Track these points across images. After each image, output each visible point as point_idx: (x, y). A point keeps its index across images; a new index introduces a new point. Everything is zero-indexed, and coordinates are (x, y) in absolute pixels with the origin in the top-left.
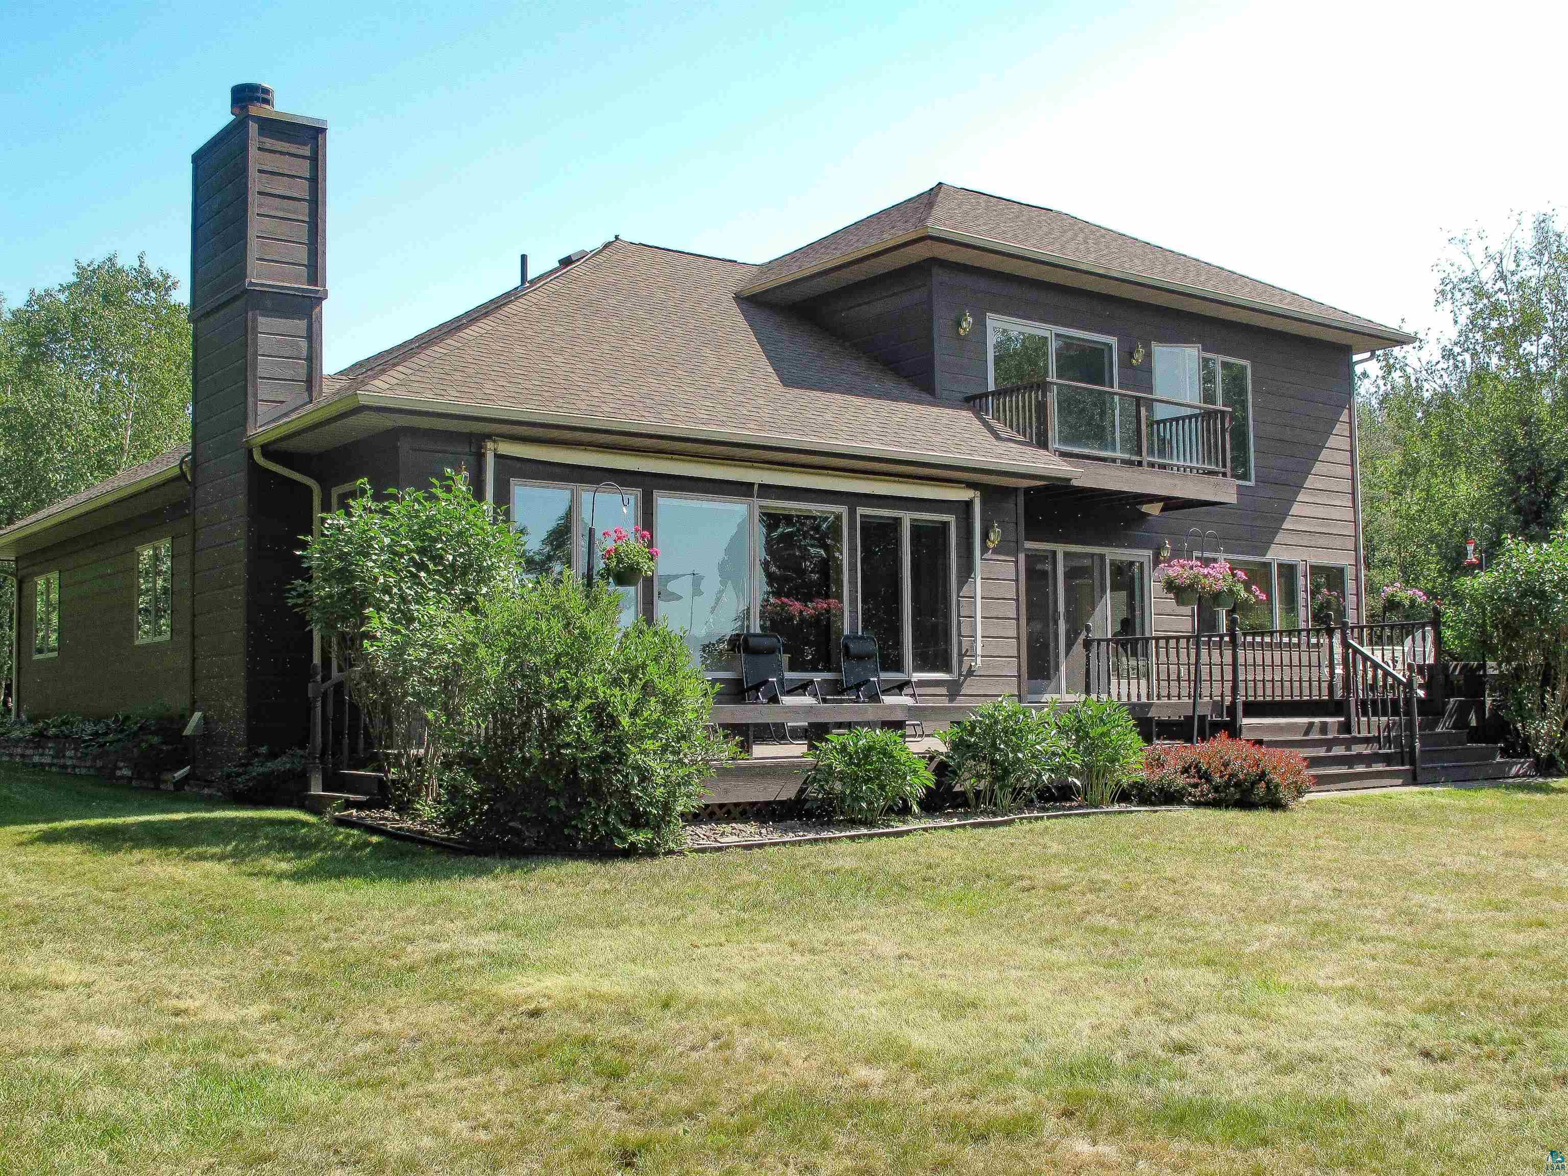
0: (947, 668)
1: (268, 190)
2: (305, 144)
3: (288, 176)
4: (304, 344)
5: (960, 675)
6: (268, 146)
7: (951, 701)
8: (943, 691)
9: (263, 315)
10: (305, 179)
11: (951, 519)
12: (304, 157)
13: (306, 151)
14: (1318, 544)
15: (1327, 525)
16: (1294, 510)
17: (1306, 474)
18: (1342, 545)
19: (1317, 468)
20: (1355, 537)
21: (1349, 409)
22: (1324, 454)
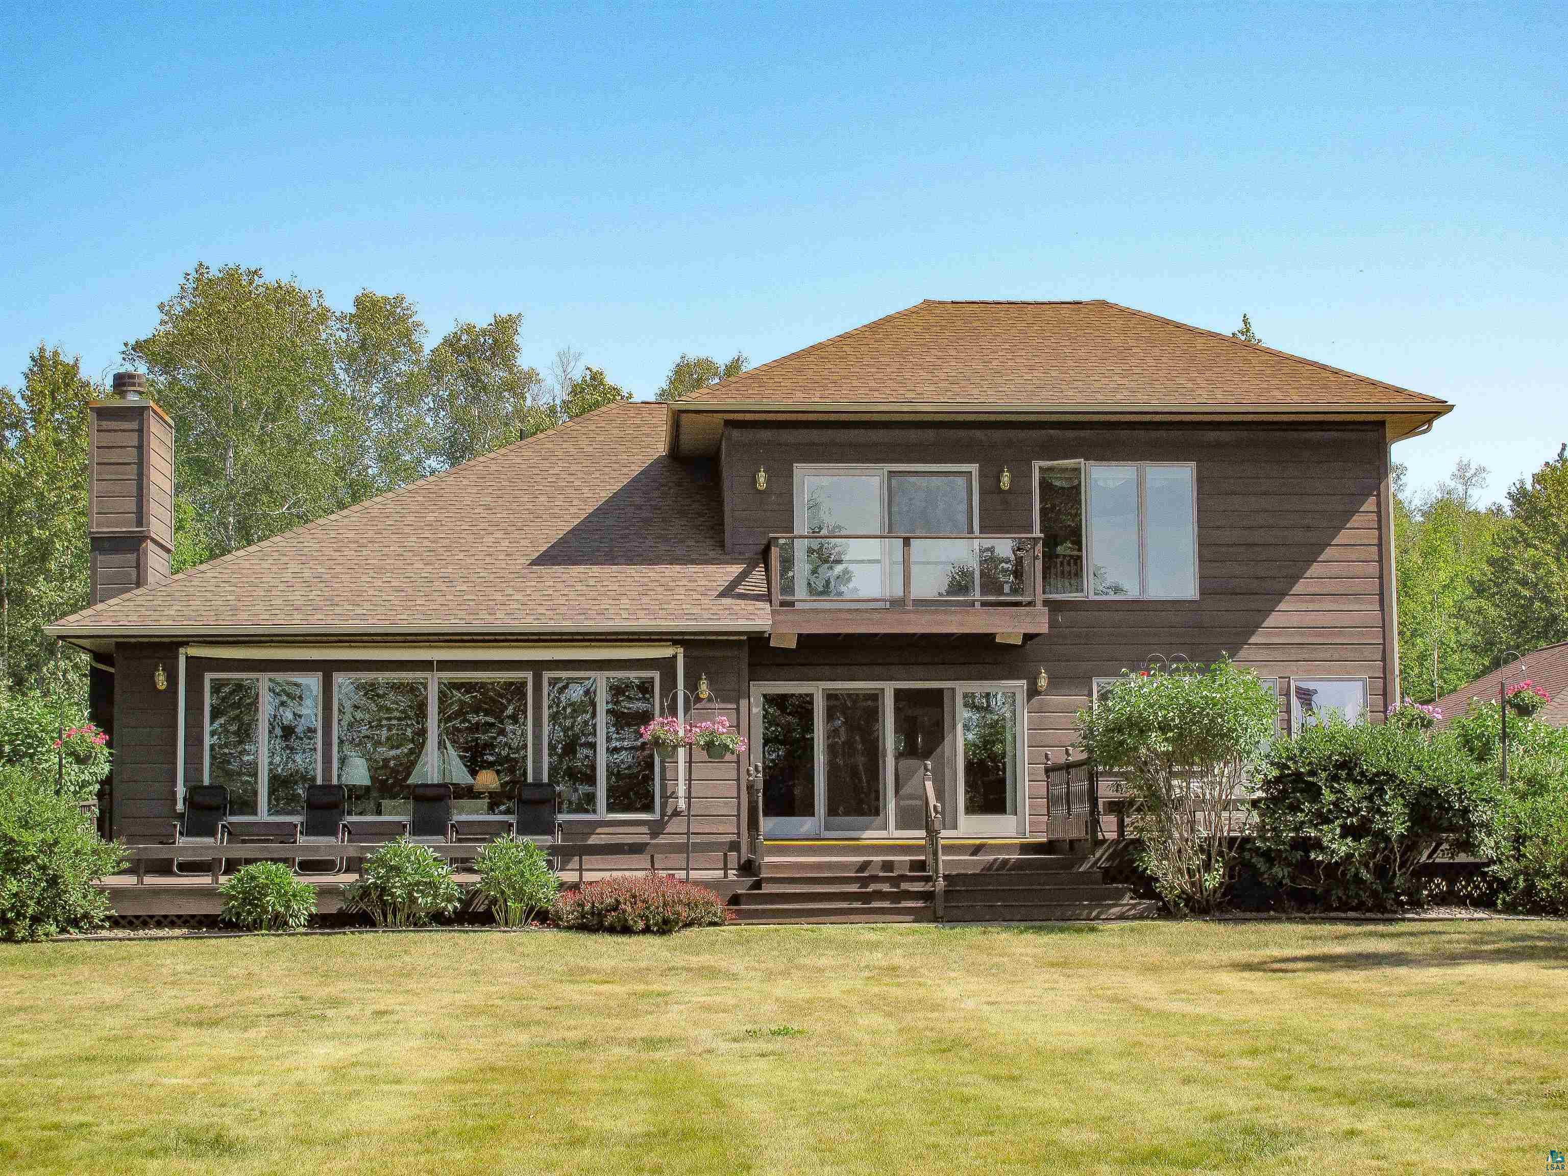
0: (648, 807)
1: (106, 461)
2: (135, 420)
3: (121, 447)
4: (134, 572)
5: (663, 814)
6: (105, 427)
7: (651, 838)
8: (645, 829)
9: (100, 554)
10: (134, 447)
11: (656, 675)
12: (132, 431)
13: (135, 425)
14: (1313, 657)
15: (1332, 634)
16: (1271, 621)
17: (1295, 578)
18: (1357, 656)
19: (1315, 569)
20: (1384, 644)
21: (1378, 495)
22: (1328, 553)
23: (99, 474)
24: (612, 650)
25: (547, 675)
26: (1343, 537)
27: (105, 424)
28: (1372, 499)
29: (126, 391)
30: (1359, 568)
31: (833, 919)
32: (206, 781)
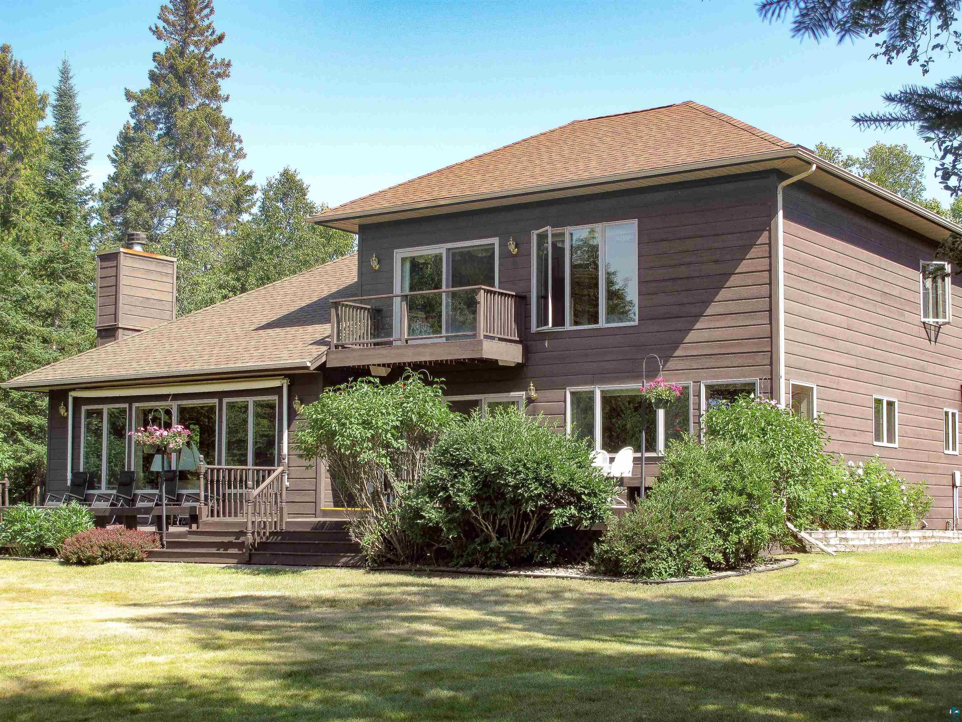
1: (103, 285)
3: (110, 277)
6: (103, 266)
9: (101, 339)
10: (114, 276)
11: (276, 398)
12: (114, 267)
13: (115, 263)
14: (718, 365)
15: (732, 345)
16: (692, 336)
17: (707, 303)
18: (751, 362)
19: (723, 294)
20: (771, 351)
21: (770, 231)
22: (733, 280)
23: (100, 293)
24: (259, 382)
25: (225, 400)
26: (743, 266)
27: (105, 264)
28: (766, 233)
29: (132, 244)
30: (754, 291)
31: (197, 559)
32: (81, 470)
